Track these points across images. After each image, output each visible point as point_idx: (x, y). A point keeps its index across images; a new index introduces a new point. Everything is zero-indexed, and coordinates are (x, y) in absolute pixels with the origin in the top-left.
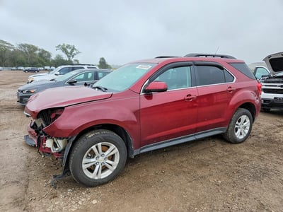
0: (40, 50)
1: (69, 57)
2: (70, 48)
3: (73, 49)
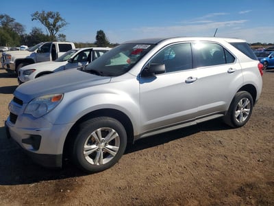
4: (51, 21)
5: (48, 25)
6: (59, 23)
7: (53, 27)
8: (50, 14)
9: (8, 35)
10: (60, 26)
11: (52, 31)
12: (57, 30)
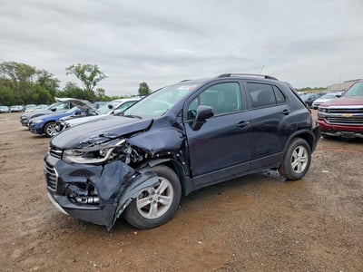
0: (40, 72)
1: (88, 84)
2: (90, 70)
3: (96, 71)
4: (88, 74)
5: (84, 78)
6: (97, 76)
7: (90, 81)
8: (86, 67)
10: (98, 80)
12: (95, 84)
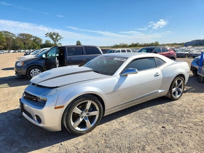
0: (34, 37)
3: (58, 35)
4: (55, 37)
5: (53, 39)
6: (58, 38)
7: (55, 40)
8: (54, 34)
9: (36, 45)
10: (59, 39)
11: (55, 41)
12: (57, 41)
